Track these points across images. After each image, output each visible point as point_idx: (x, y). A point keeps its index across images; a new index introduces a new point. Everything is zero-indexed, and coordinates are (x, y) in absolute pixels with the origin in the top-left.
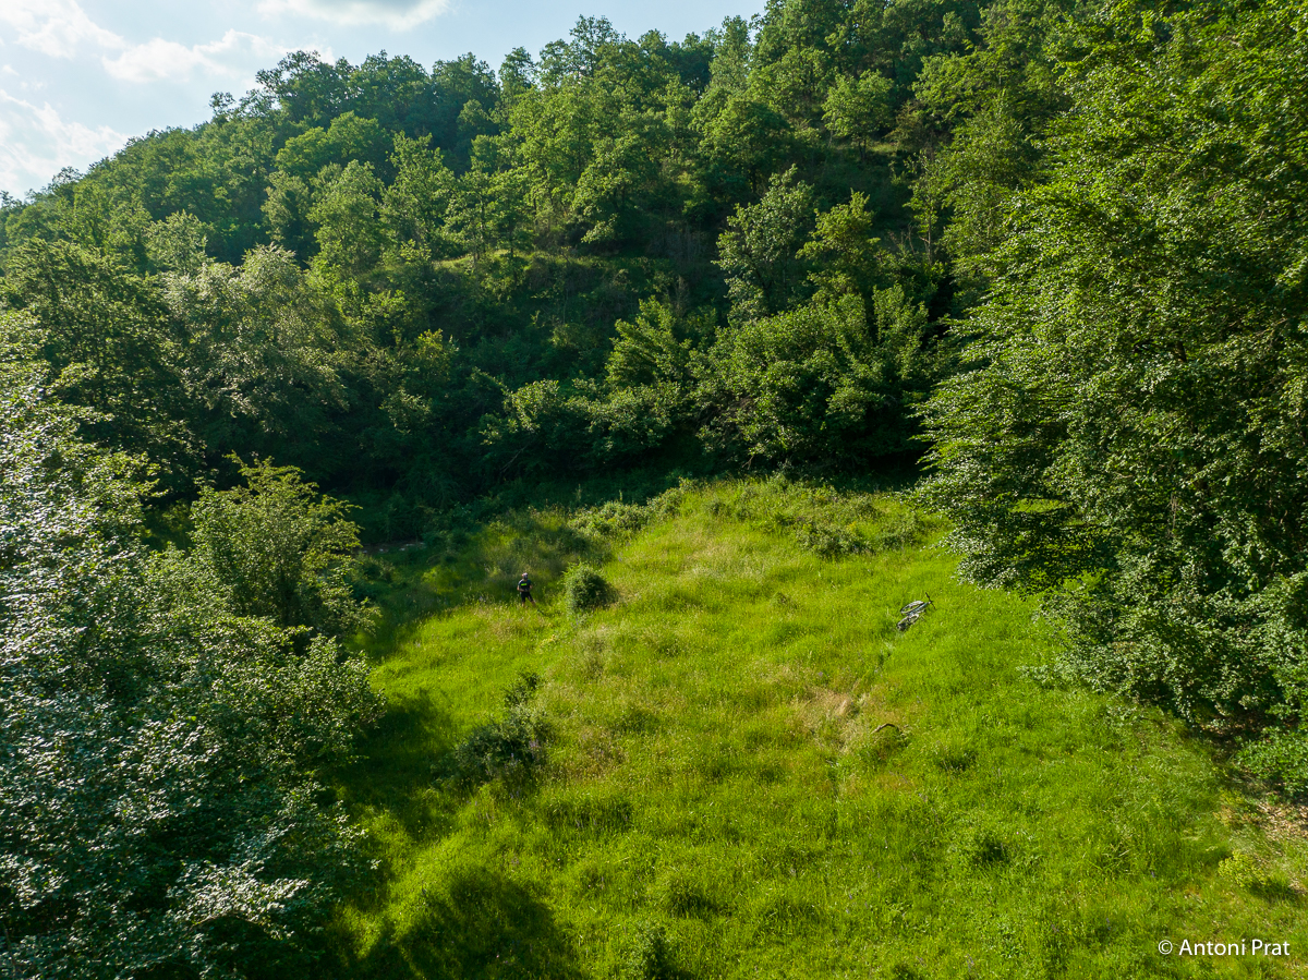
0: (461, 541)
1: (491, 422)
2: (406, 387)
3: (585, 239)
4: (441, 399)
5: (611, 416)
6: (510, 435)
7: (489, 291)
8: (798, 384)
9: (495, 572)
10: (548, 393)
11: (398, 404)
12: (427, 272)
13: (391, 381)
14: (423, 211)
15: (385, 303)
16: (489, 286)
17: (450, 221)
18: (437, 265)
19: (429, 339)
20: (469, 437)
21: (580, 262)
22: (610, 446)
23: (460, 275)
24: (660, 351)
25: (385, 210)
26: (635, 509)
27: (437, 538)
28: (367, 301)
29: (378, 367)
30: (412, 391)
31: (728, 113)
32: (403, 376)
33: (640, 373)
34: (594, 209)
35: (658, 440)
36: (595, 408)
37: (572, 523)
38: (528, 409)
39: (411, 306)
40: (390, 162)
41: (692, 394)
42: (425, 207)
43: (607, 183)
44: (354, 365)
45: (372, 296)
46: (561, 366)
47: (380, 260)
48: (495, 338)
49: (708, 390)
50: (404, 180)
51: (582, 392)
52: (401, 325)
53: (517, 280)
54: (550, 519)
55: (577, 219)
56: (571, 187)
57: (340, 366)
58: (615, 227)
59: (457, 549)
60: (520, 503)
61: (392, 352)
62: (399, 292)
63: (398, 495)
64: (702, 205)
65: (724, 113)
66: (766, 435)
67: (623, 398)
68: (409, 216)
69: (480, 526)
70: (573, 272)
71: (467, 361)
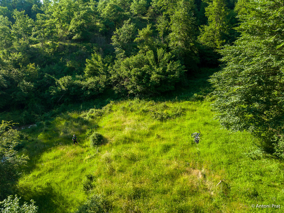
0: (48, 124)
1: (52, 88)
2: (25, 80)
3: (73, 38)
4: (36, 83)
5: (88, 85)
6: (59, 92)
7: (47, 52)
8: (141, 74)
9: (62, 134)
10: (69, 80)
11: (23, 85)
12: (28, 48)
13: (20, 78)
14: (24, 32)
15: (16, 56)
16: (47, 51)
17: (33, 33)
18: (31, 46)
19: (31, 66)
20: (46, 93)
21: (72, 44)
22: (89, 93)
23: (38, 48)
24: (99, 67)
25: (13, 31)
26: (99, 110)
27: (41, 124)
28: (10, 56)
29: (15, 74)
30: (28, 81)
31: (108, 7)
32: (24, 76)
33: (94, 73)
34: (75, 30)
35: (102, 91)
36: (83, 83)
37: (81, 116)
38: (63, 84)
39: (24, 57)
40: (13, 18)
41: (110, 78)
42: (25, 31)
43: (79, 23)
44: (8, 74)
45: (11, 54)
46: (70, 72)
47: (12, 45)
48: (50, 65)
49: (115, 77)
50: (18, 23)
51: (78, 79)
52: (21, 62)
53: (55, 50)
54: (74, 115)
55: (70, 33)
56: (68, 25)
57: (3, 74)
58: (81, 35)
59: (48, 127)
60: (64, 111)
61: (20, 70)
62: (20, 53)
63: (26, 111)
64: (104, 30)
65: (107, 7)
66: (133, 88)
67: (90, 80)
68: (20, 33)
69: (53, 119)
70: (70, 47)
71: (43, 72)
